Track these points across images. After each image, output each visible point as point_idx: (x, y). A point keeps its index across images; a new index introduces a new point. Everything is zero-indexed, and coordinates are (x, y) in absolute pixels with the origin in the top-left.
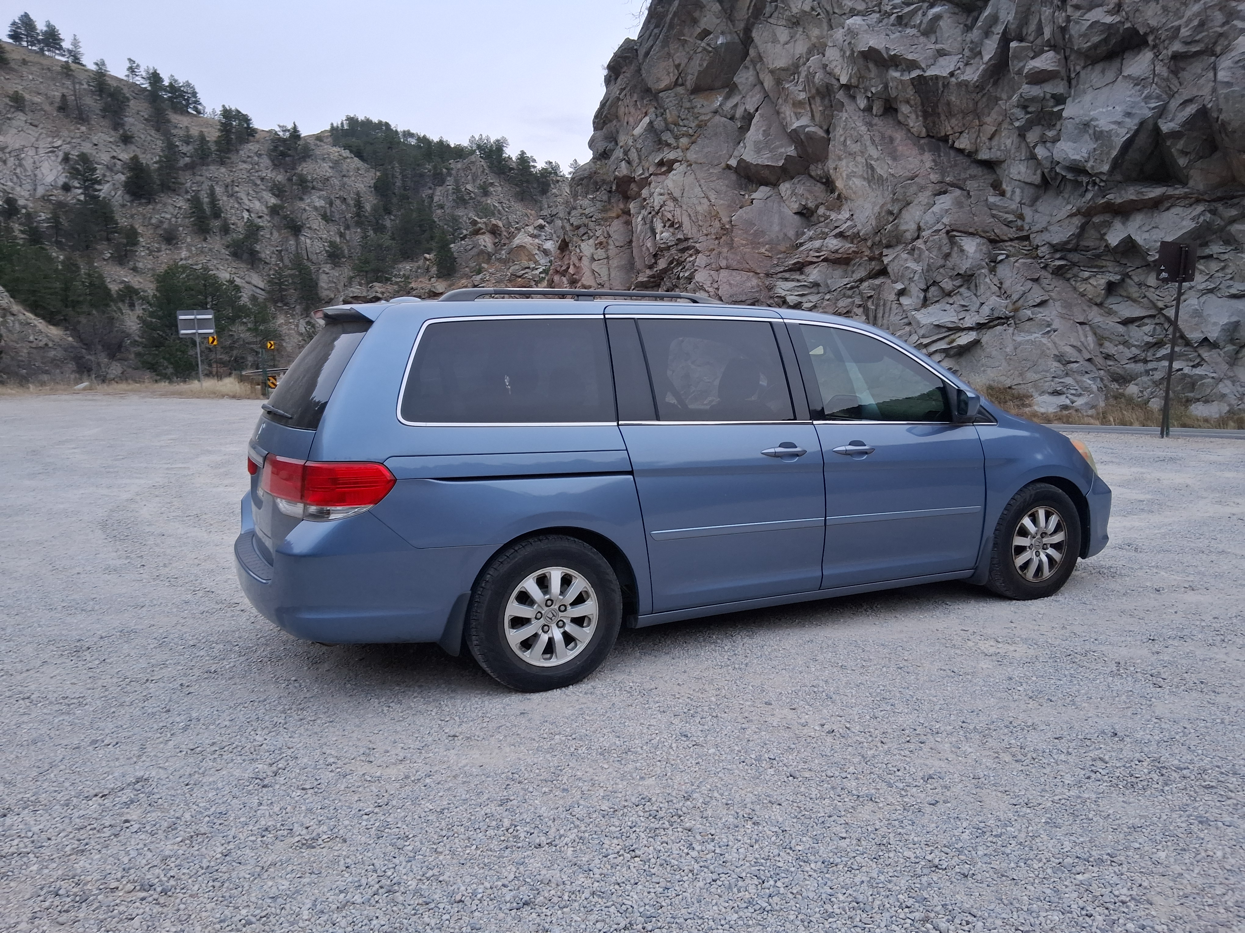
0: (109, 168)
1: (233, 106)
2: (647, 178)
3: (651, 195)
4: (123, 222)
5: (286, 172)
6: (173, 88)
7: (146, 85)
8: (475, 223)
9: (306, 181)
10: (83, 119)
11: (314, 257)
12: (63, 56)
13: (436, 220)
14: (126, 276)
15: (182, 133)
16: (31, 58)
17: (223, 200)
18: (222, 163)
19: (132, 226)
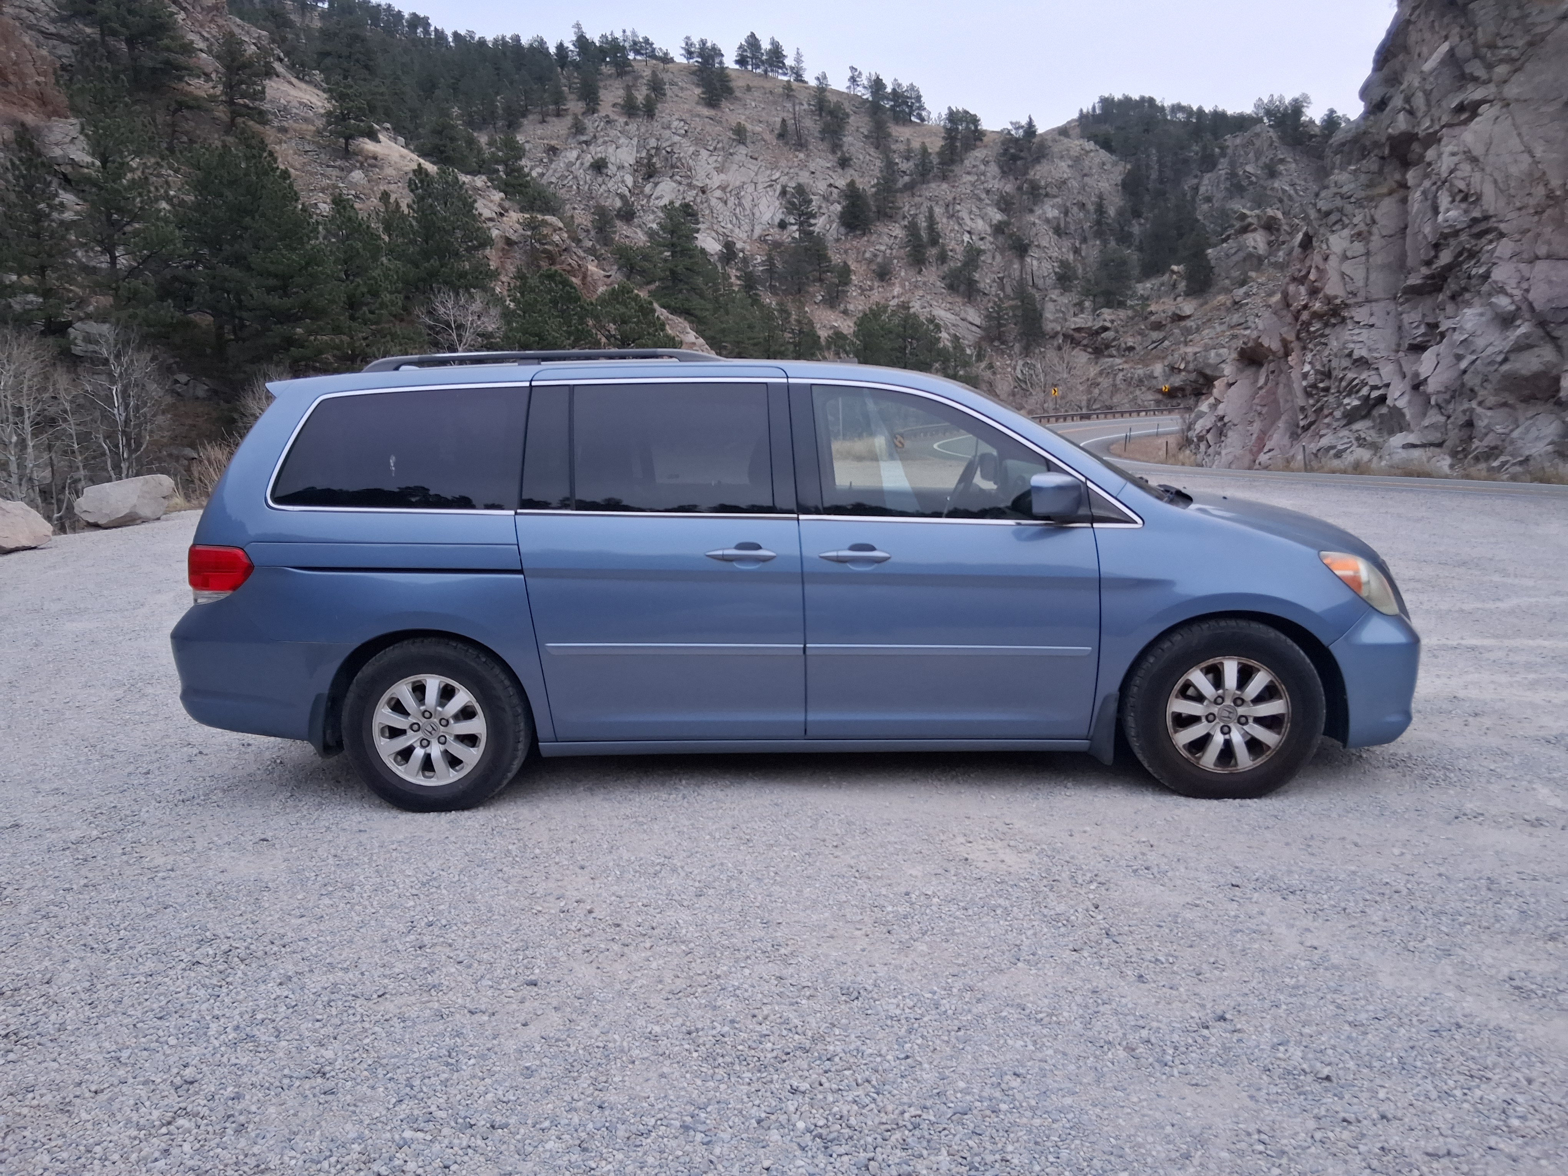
0: (826, 198)
1: (959, 106)
2: (1436, 132)
3: (1440, 155)
4: (836, 259)
5: (1016, 179)
6: (896, 95)
7: (867, 96)
8: (1243, 216)
9: (1039, 188)
10: (801, 145)
11: (1040, 283)
12: (785, 74)
13: (1199, 217)
14: (836, 321)
15: (902, 147)
16: (755, 83)
17: (943, 223)
18: (945, 178)
19: (845, 263)
